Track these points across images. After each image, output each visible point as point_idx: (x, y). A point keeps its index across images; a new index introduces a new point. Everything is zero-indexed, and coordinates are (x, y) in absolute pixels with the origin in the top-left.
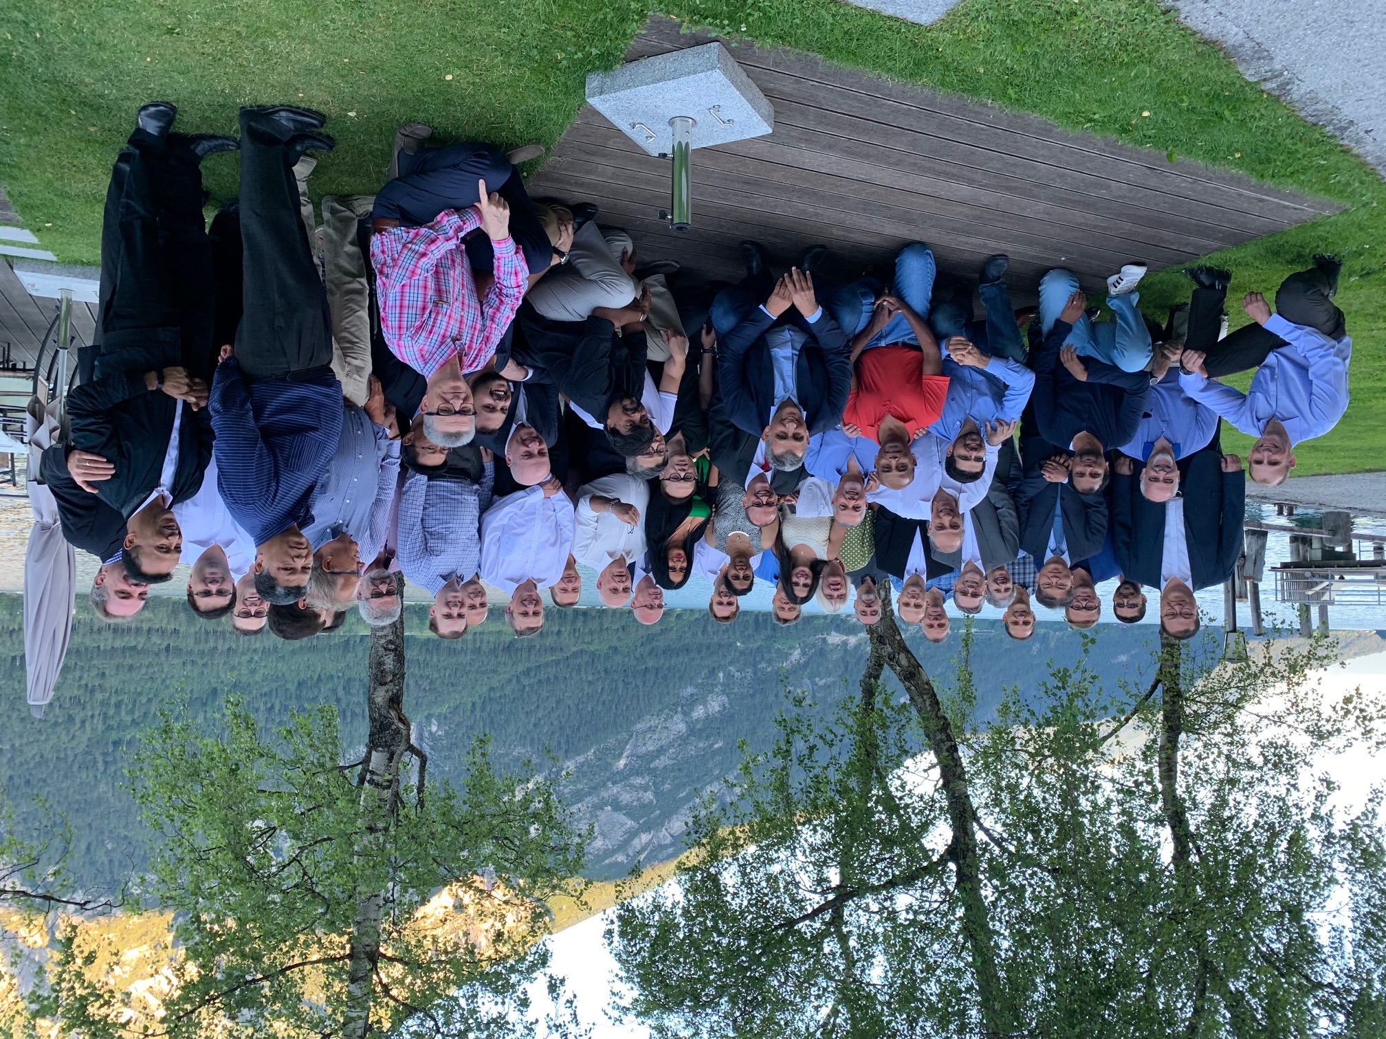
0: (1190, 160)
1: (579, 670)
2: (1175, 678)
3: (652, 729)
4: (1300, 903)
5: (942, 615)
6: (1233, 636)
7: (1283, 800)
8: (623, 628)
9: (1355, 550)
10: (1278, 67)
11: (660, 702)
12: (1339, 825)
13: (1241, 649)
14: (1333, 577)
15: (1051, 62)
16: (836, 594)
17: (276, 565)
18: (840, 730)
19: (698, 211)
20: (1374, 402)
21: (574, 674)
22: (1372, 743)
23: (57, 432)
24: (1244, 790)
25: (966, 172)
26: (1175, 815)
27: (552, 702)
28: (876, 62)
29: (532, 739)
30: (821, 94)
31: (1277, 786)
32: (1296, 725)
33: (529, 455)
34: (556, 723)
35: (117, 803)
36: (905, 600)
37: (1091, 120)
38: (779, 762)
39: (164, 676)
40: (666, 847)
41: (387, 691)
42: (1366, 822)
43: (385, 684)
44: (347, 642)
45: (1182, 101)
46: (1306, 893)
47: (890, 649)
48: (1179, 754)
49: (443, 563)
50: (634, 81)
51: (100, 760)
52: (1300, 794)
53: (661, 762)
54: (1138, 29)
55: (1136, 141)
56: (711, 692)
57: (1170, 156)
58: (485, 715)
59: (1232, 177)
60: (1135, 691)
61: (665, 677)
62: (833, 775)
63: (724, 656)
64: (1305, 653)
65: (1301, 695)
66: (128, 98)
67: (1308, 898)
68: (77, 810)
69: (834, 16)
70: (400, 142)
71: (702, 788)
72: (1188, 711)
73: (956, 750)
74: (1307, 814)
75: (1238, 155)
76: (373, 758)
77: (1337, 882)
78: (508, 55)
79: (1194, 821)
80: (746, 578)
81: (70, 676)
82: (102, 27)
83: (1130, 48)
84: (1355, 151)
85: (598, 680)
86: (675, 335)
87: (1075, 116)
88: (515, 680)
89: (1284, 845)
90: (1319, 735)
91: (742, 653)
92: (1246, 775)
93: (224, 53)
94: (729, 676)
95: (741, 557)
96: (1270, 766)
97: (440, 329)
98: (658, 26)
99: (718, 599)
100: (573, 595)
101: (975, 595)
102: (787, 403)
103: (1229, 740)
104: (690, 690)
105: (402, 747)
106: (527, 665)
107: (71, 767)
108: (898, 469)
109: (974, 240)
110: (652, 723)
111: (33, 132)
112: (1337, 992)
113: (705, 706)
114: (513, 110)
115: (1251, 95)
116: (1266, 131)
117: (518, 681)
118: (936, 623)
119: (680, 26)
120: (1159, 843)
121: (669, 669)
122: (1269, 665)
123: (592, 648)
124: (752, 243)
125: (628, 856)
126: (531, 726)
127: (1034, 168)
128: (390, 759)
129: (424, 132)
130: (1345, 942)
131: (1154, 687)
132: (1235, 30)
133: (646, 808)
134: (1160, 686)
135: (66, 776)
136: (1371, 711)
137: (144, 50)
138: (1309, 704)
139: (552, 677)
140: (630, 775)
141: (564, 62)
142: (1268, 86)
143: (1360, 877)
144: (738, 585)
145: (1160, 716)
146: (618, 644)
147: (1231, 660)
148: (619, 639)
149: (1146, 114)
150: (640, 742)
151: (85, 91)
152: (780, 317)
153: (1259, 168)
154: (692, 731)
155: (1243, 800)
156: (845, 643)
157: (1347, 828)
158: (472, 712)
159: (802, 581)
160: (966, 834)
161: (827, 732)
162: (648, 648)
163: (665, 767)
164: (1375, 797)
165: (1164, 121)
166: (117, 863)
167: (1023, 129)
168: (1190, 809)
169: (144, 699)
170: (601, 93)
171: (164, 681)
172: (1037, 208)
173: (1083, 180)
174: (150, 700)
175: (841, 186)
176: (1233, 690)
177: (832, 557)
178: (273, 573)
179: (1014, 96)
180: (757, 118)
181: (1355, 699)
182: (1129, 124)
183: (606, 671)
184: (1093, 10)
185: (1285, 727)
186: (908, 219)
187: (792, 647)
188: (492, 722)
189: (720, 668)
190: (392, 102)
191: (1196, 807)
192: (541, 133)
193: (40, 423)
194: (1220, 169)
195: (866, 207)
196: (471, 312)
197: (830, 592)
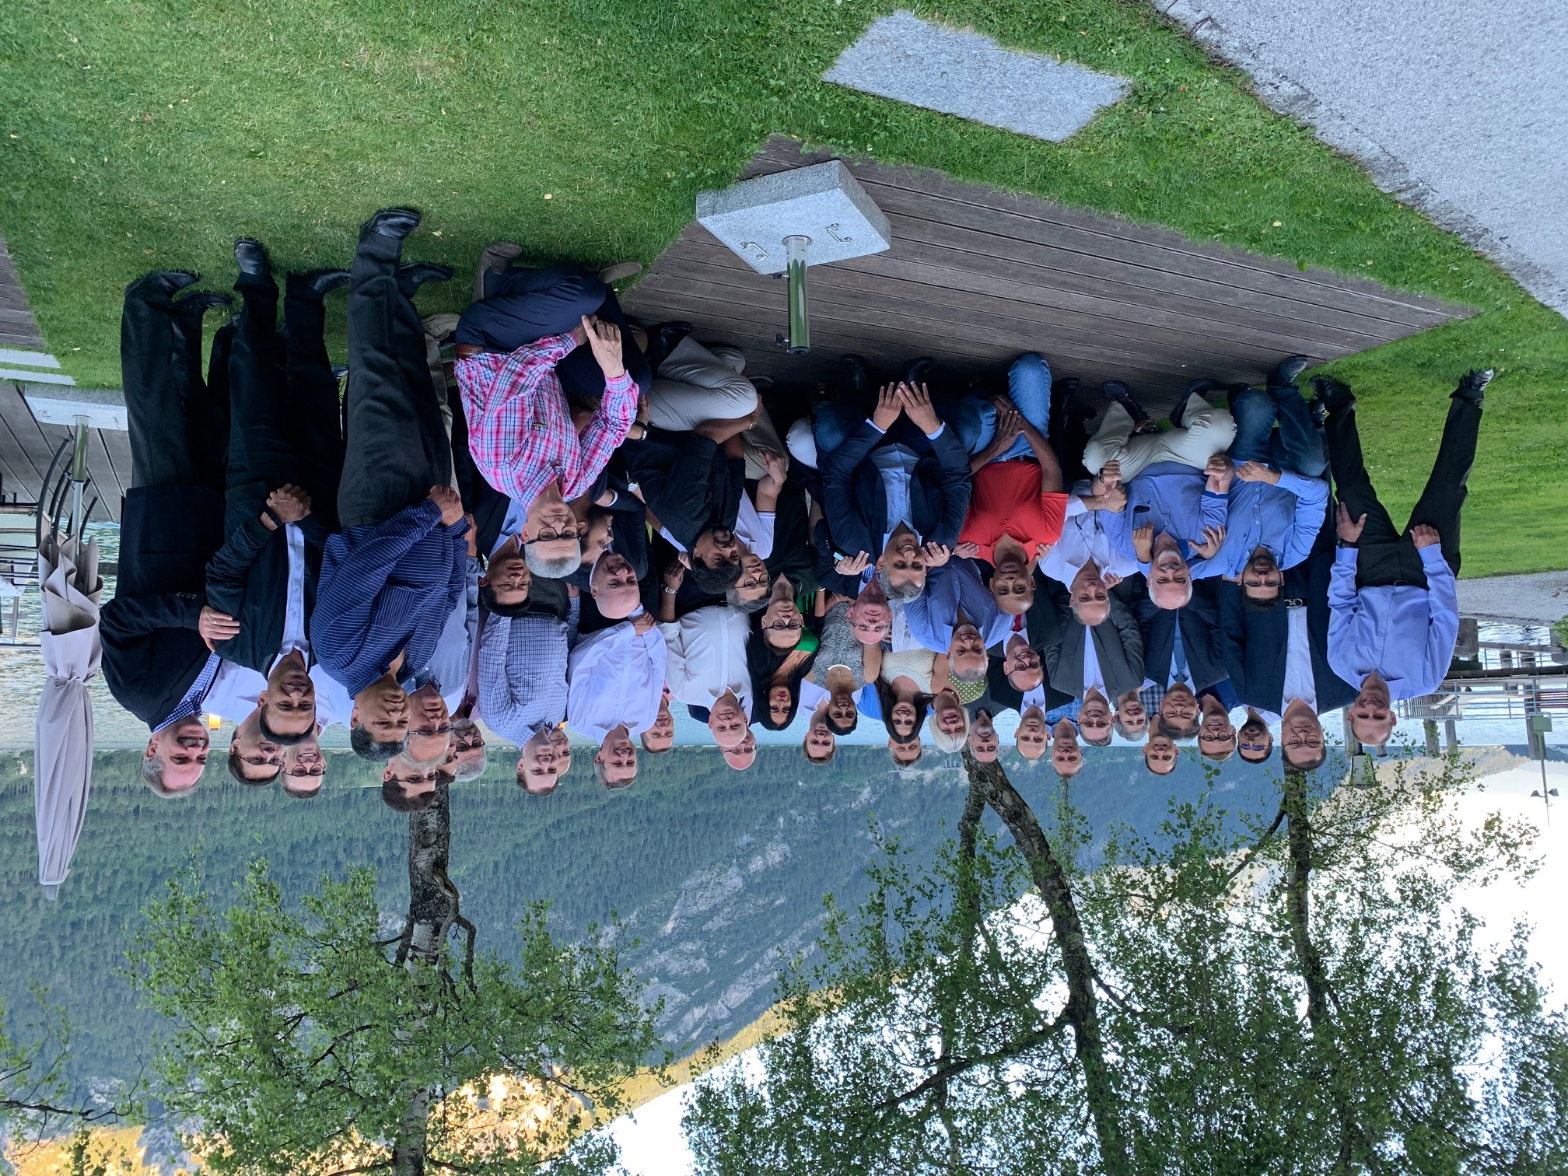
0: (1322, 268)
1: (618, 821)
2: (1301, 809)
3: (703, 886)
4: (1448, 1057)
5: (1073, 747)
6: (1359, 760)
7: (1424, 940)
8: (668, 769)
9: (1481, 660)
10: (1413, 179)
11: (712, 854)
12: (1487, 966)
13: (1370, 774)
14: (1459, 689)
15: (1183, 176)
16: (953, 727)
17: (371, 719)
18: (939, 880)
19: (817, 329)
20: (1504, 504)
21: (612, 825)
22: (1520, 872)
23: (73, 576)
24: (1381, 931)
25: (1087, 282)
26: (1310, 963)
27: (587, 859)
28: (1003, 177)
29: (565, 903)
30: (941, 209)
31: (1419, 924)
32: (1434, 856)
33: (618, 583)
34: (592, 882)
35: (77, 996)
36: (1025, 733)
37: (1220, 231)
38: (872, 920)
40: (723, 1021)
41: (431, 854)
42: (1516, 961)
43: (429, 846)
44: (348, 796)
45: (1315, 212)
46: (1455, 1044)
47: (991, 787)
48: (1309, 893)
49: (530, 712)
50: (748, 201)
51: (56, 944)
52: (1441, 932)
53: (717, 923)
54: (1273, 144)
55: (1266, 251)
56: (771, 839)
57: (1300, 265)
58: (509, 876)
59: (1363, 284)
60: (1258, 825)
61: (717, 825)
62: (933, 930)
63: (784, 798)
64: (1441, 776)
65: (1438, 823)
66: (192, 220)
67: (1456, 1048)
69: (962, 134)
70: (487, 261)
71: (762, 952)
72: (1317, 844)
73: (1070, 898)
74: (1452, 953)
75: (1370, 263)
76: (415, 931)
77: (1488, 1030)
78: (614, 174)
79: (1331, 965)
80: (849, 715)
81: (20, 847)
82: (178, 151)
83: (1263, 163)
84: (1490, 257)
86: (774, 457)
87: (1204, 226)
89: (1430, 991)
90: (1459, 865)
91: (805, 794)
92: (1384, 913)
93: (306, 175)
94: (791, 821)
95: (842, 693)
96: (1408, 903)
97: (539, 454)
98: (777, 146)
99: (813, 737)
100: (666, 740)
101: (1101, 725)
102: (901, 528)
103: (1362, 874)
104: (746, 838)
105: (450, 918)
106: (558, 816)
108: (1015, 591)
109: (1089, 349)
110: (704, 879)
111: (78, 255)
112: (1494, 1155)
113: (764, 857)
114: (612, 228)
115: (1385, 206)
116: (1399, 239)
117: (547, 836)
118: (1066, 755)
119: (801, 145)
120: (1297, 994)
121: (721, 815)
122: (1403, 791)
123: (632, 795)
124: (854, 356)
126: (563, 888)
127: (1159, 277)
128: (436, 932)
129: (513, 250)
130: (1500, 1097)
131: (1279, 819)
132: (1371, 144)
134: (1285, 818)
136: (1514, 836)
137: (218, 172)
138: (1446, 832)
140: (679, 941)
141: (675, 182)
142: (1402, 197)
143: (1513, 1023)
144: (841, 723)
145: (1287, 852)
147: (1359, 786)
148: (664, 783)
149: (1277, 224)
150: (690, 902)
151: (146, 213)
152: (889, 430)
153: (1391, 274)
154: (749, 886)
155: (1381, 941)
156: (921, 779)
157: (1494, 969)
158: (495, 873)
159: (903, 718)
160: (1085, 992)
161: (926, 883)
162: (698, 791)
164: (1520, 932)
165: (1295, 231)
166: (76, 1067)
167: (1149, 239)
168: (1325, 954)
169: (108, 872)
170: (713, 213)
172: (1159, 317)
173: (1209, 288)
175: (954, 298)
176: (1364, 820)
177: (938, 690)
178: (369, 727)
179: (1143, 209)
180: (875, 235)
181: (1497, 824)
182: (1259, 234)
183: (649, 820)
184: (1229, 127)
185: (1422, 858)
186: (1022, 329)
187: (860, 785)
188: (518, 885)
189: (780, 811)
190: (483, 221)
191: (1331, 952)
192: (640, 251)
193: (54, 565)
194: (1351, 277)
195: (978, 318)
196: (570, 438)
197: (944, 726)
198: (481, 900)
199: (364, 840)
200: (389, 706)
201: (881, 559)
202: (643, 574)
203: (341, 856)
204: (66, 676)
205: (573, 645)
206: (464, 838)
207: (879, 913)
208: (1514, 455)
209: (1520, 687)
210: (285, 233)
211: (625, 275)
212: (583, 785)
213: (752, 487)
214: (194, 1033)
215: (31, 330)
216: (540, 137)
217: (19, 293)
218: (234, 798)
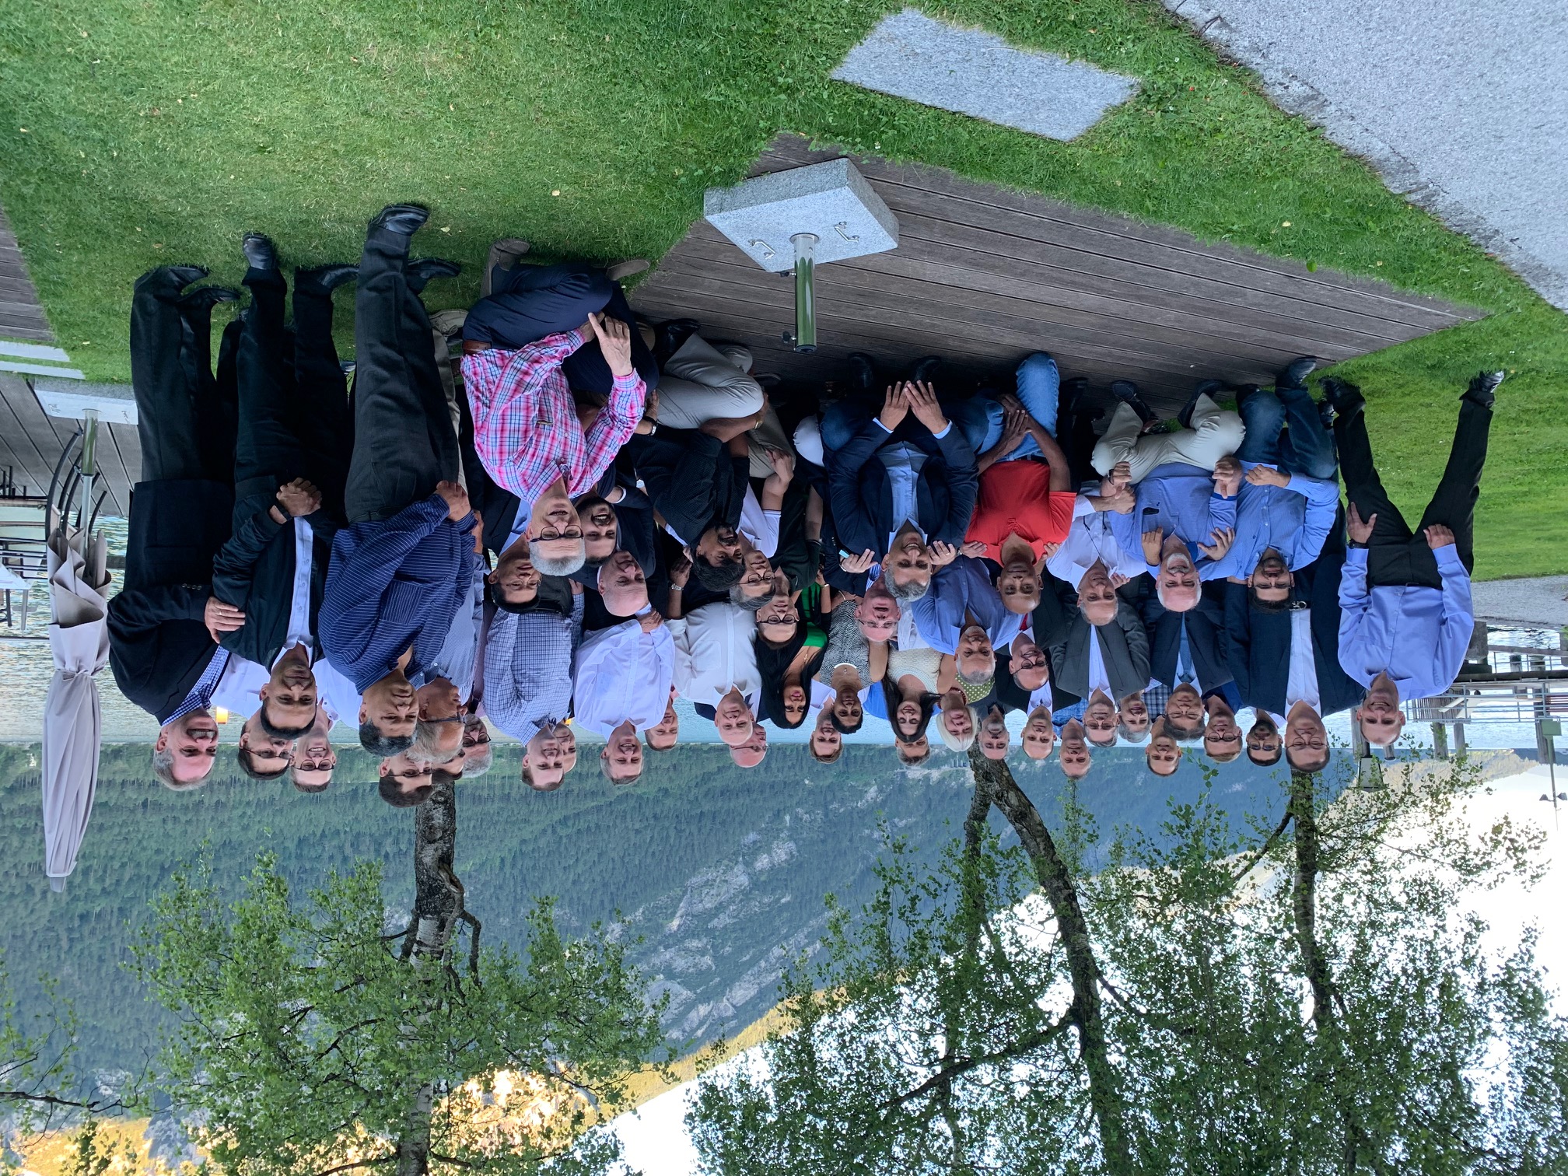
0: (1332, 269)
1: (624, 817)
2: (1308, 812)
3: (708, 884)
4: (1454, 1061)
5: (1081, 748)
6: (1367, 762)
7: (1430, 943)
9: (1490, 661)
10: (1424, 180)
12: (1493, 970)
13: (1378, 776)
14: (1468, 692)
15: (1192, 176)
16: (960, 729)
17: (379, 714)
18: (944, 879)
19: (824, 327)
20: (1514, 506)
21: (618, 821)
22: (1527, 876)
23: (83, 568)
24: (1388, 934)
25: (1095, 282)
26: (1315, 966)
27: (593, 856)
28: (1011, 176)
29: (571, 899)
30: (950, 207)
31: (1424, 927)
32: (1442, 859)
33: (626, 581)
36: (1031, 733)
37: (1229, 231)
38: (877, 919)
39: (140, 836)
40: (729, 1019)
41: (436, 850)
42: (1522, 966)
43: (434, 841)
45: (1325, 213)
46: (1461, 1048)
47: (997, 787)
48: (1316, 896)
49: (535, 708)
50: (756, 198)
51: (64, 936)
52: (1447, 935)
54: (1282, 144)
55: (1275, 251)
56: (777, 838)
57: (1310, 265)
59: (1373, 286)
60: (1264, 827)
61: (723, 823)
62: (937, 929)
63: (790, 796)
64: (1448, 779)
65: (1446, 826)
66: (201, 215)
67: (1462, 1052)
68: (37, 998)
69: (970, 132)
70: (494, 258)
71: (768, 950)
72: (1323, 847)
73: (1075, 899)
74: (1457, 957)
75: (1379, 264)
76: (420, 926)
77: (1494, 1035)
78: (622, 171)
79: (1337, 969)
80: (854, 713)
81: (29, 839)
82: (187, 145)
83: (1273, 163)
84: (1500, 259)
85: (646, 827)
86: (781, 456)
87: (1213, 226)
88: (550, 831)
89: (1436, 993)
90: (1466, 868)
92: (1391, 916)
93: (315, 171)
95: (848, 691)
96: (1415, 906)
97: (543, 453)
98: (786, 144)
99: (820, 735)
100: (670, 737)
101: (1106, 727)
102: (907, 527)
103: (1368, 877)
105: (455, 914)
107: (30, 944)
108: (1022, 590)
109: (1098, 349)
111: (87, 249)
112: (1500, 1159)
114: (620, 226)
115: (1394, 207)
116: (1409, 241)
117: (554, 831)
118: (1074, 757)
119: (809, 143)
120: (1302, 996)
121: (728, 812)
122: (1410, 793)
123: (639, 791)
124: (862, 355)
125: (684, 1031)
127: (1167, 277)
128: (441, 927)
129: (521, 247)
130: (1505, 1101)
131: (1286, 822)
132: (1381, 145)
133: (703, 975)
134: (1292, 820)
135: (23, 958)
136: (1522, 841)
137: (227, 167)
138: (1454, 836)
139: (592, 825)
140: (684, 938)
141: (683, 179)
142: (1413, 197)
143: (1519, 1028)
144: (846, 722)
145: (1293, 855)
146: (668, 786)
147: (1367, 789)
148: (670, 779)
149: (1286, 224)
151: (155, 208)
152: (896, 430)
153: (1401, 276)
155: (1387, 944)
156: (927, 778)
157: (1501, 973)
158: (501, 869)
159: (908, 717)
160: (1090, 993)
161: (931, 882)
162: (705, 788)
163: (725, 927)
164: (1529, 936)
165: (1305, 231)
166: (83, 1059)
167: (1158, 239)
168: (1330, 957)
169: (117, 865)
170: (721, 210)
171: (140, 842)
172: (1167, 317)
173: (1218, 288)
174: (123, 865)
175: (960, 297)
176: (1371, 823)
177: (945, 690)
178: (377, 722)
179: (1152, 209)
180: (883, 233)
181: (1505, 828)
182: (1269, 234)
183: (655, 817)
184: (1238, 127)
185: (1429, 861)
186: (1029, 328)
187: (867, 784)
188: (524, 881)
189: (785, 810)
190: (490, 218)
191: (1337, 955)
192: (647, 248)
193: (62, 558)
194: (1362, 277)
195: (986, 317)
196: (575, 433)
197: (952, 727)
198: (487, 895)
199: (371, 835)
200: (397, 701)
201: (886, 557)
202: (651, 572)
203: (348, 851)
204: (74, 669)
205: (579, 642)
206: (470, 834)
207: (884, 912)
208: (1524, 458)
209: (1530, 691)
210: (294, 228)
211: (632, 272)
212: (590, 781)
213: (759, 485)
214: (201, 1027)
215: (41, 324)
216: (548, 133)
217: (28, 286)
218: (241, 792)
